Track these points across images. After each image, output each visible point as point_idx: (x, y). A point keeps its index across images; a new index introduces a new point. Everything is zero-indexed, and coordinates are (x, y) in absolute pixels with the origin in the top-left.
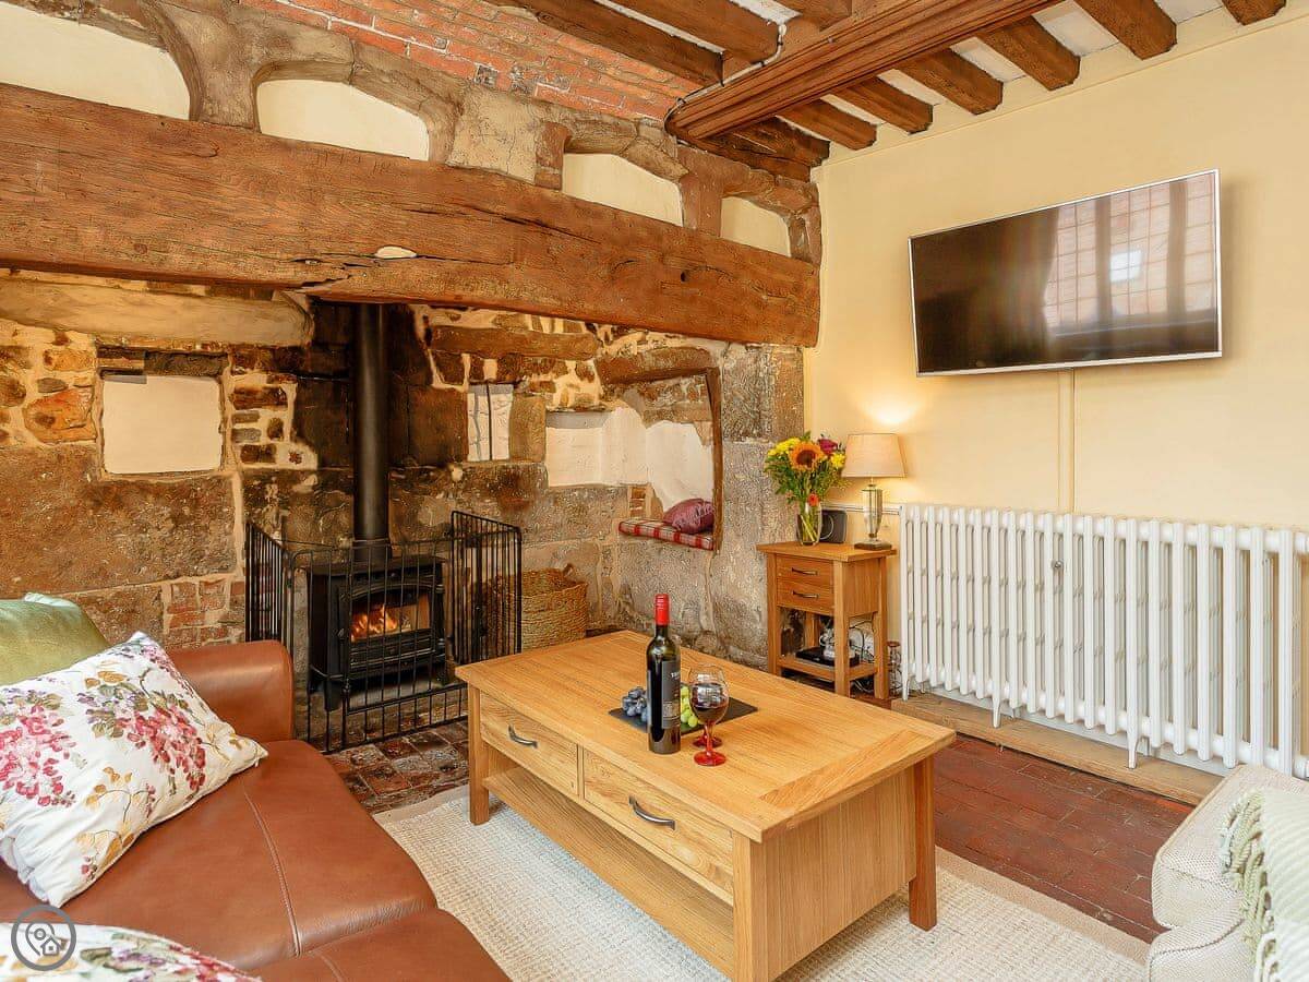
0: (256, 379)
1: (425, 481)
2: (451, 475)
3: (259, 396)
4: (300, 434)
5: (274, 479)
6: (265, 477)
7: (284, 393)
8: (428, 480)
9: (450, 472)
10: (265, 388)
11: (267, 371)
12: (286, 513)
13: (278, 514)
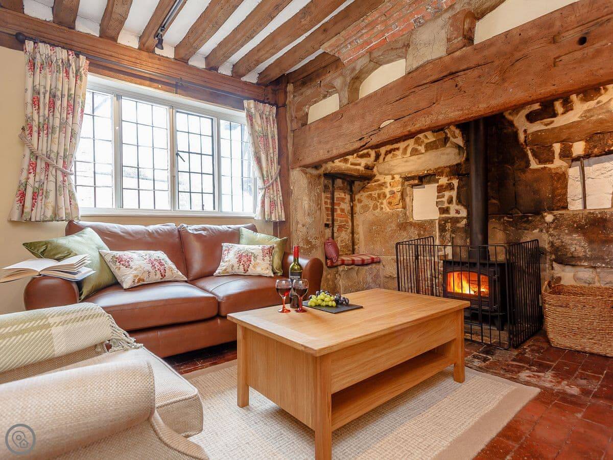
0: (443, 181)
1: (525, 222)
2: (544, 219)
3: (444, 187)
4: (459, 202)
5: (449, 221)
6: (446, 220)
7: (453, 184)
8: (528, 222)
9: (543, 217)
10: (447, 183)
11: (447, 176)
12: (454, 236)
13: (450, 235)
